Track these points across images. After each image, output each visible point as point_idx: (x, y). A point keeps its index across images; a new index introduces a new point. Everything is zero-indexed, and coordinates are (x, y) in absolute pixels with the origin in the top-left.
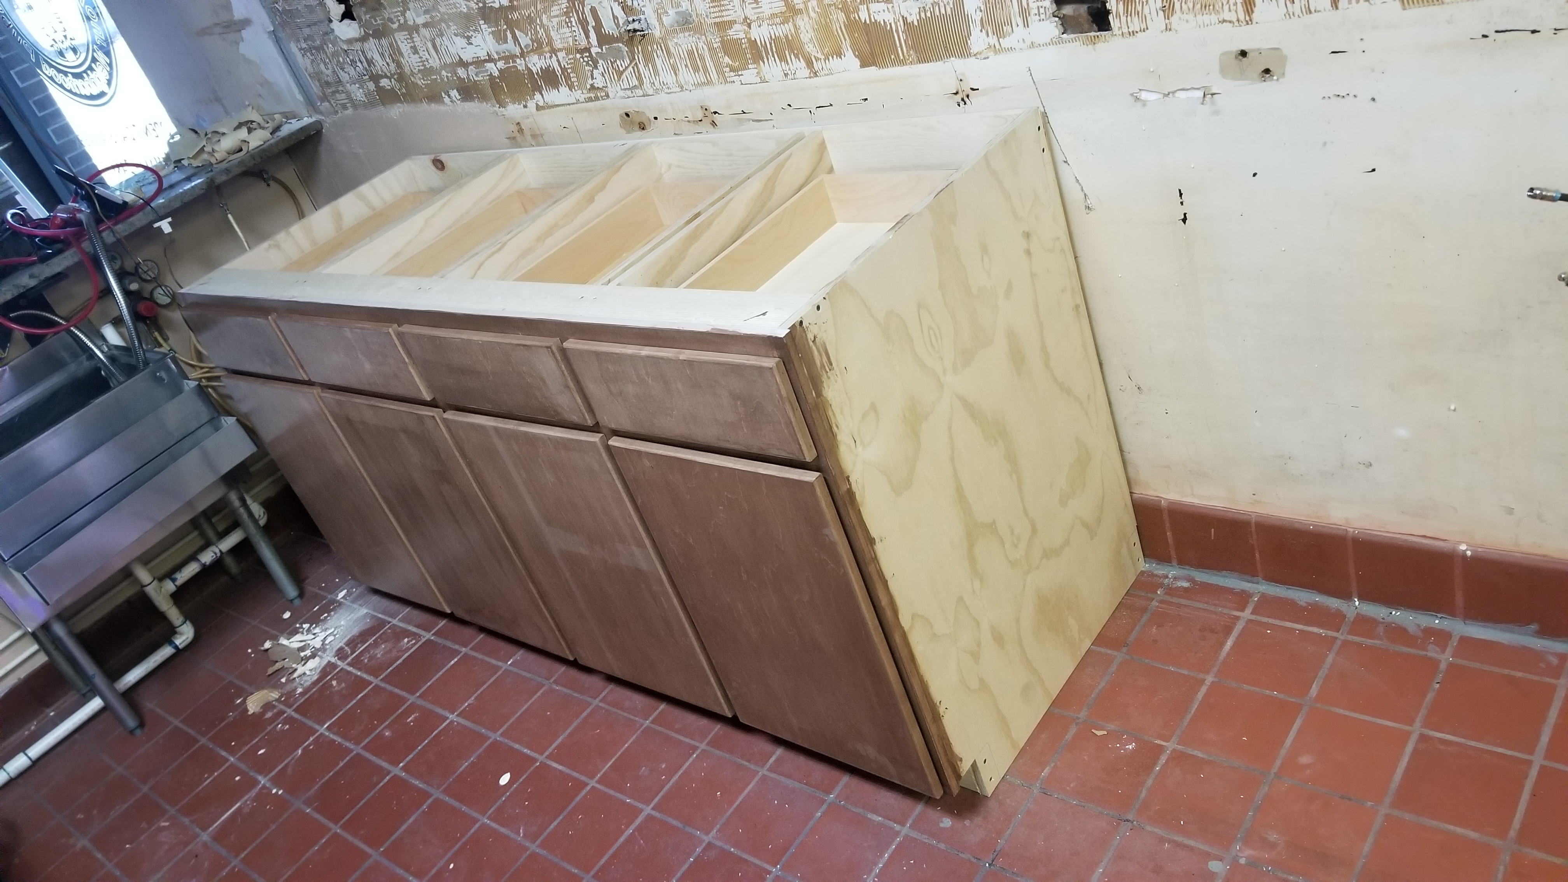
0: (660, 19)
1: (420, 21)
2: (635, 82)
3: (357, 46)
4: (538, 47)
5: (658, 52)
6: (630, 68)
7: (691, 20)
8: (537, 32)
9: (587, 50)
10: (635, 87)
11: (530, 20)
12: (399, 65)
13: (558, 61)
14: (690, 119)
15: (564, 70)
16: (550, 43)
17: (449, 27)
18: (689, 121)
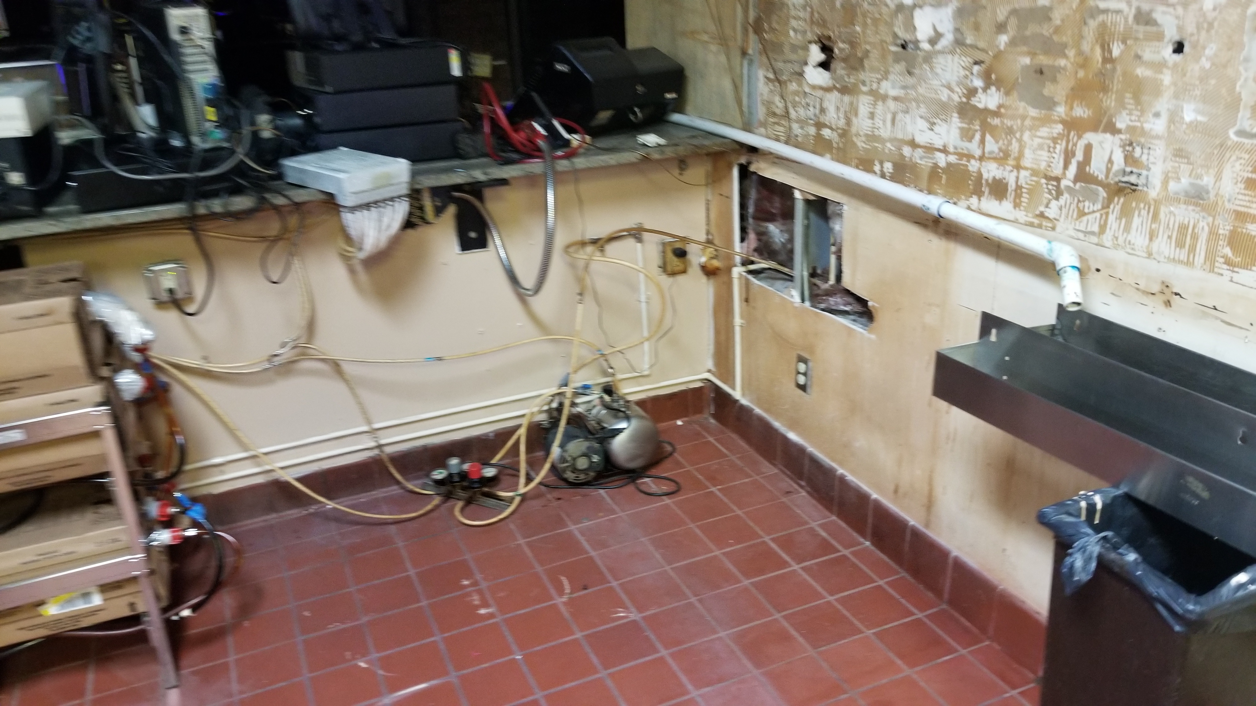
0: (1165, 182)
1: (893, 93)
2: (1096, 228)
3: (819, 93)
4: (1002, 158)
5: (1142, 211)
6: (1098, 215)
7: (1205, 196)
8: (1010, 143)
9: (1058, 179)
10: (1093, 233)
11: (1010, 131)
12: (849, 122)
13: (1017, 178)
14: (1142, 287)
15: (1019, 187)
16: (1018, 159)
17: (918, 107)
18: (1138, 289)
